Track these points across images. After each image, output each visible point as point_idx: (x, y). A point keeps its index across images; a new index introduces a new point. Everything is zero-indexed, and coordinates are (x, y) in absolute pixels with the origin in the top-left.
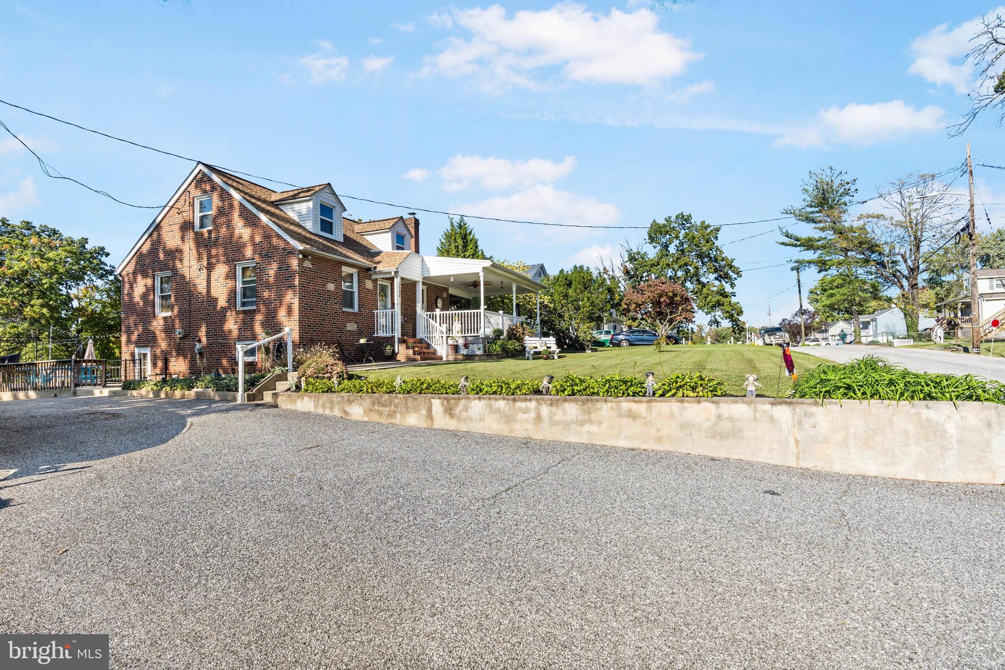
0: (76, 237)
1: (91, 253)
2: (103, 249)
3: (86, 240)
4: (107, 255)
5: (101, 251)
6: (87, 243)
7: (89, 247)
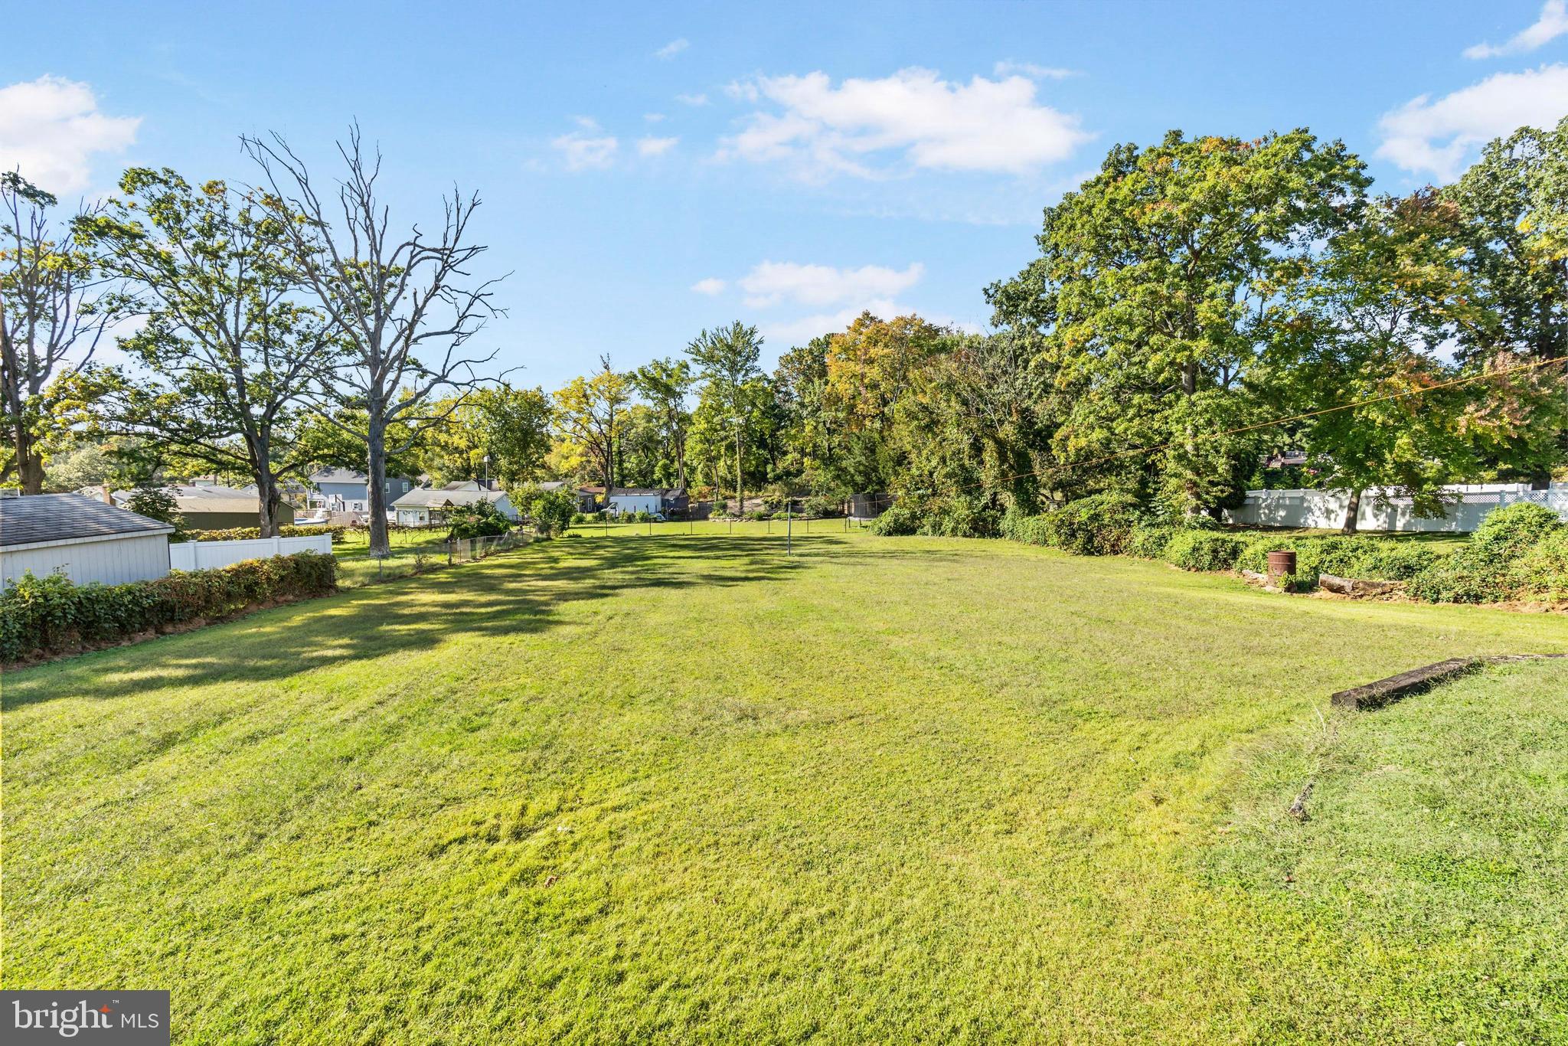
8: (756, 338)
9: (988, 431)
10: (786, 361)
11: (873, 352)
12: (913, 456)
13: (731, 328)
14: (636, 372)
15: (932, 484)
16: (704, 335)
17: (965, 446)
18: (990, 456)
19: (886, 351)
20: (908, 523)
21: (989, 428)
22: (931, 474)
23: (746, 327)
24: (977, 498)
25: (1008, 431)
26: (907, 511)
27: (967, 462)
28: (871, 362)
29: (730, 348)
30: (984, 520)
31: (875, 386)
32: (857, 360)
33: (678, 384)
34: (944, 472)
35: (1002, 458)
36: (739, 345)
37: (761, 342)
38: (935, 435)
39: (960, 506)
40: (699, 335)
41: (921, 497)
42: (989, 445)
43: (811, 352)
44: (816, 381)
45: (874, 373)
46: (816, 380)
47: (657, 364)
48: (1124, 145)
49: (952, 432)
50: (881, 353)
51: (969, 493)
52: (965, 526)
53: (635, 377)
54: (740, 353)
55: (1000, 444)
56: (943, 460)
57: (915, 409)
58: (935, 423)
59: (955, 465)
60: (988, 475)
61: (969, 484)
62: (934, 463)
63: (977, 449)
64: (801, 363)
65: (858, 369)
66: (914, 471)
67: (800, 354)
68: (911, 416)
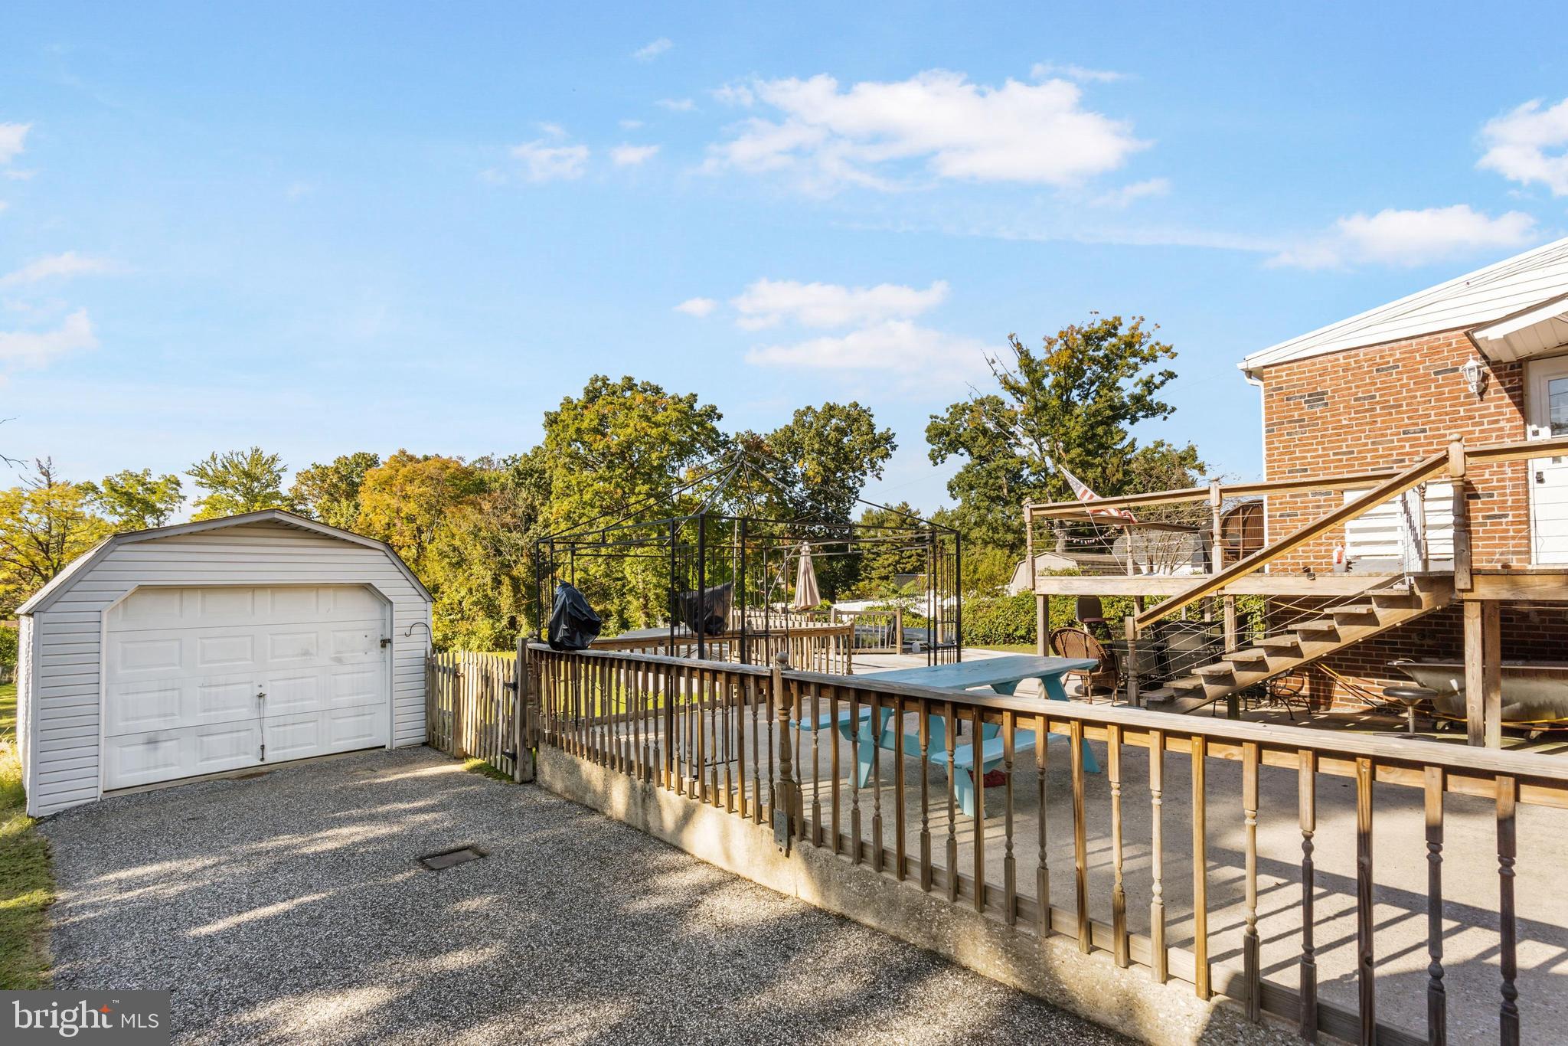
0: (684, 394)
1: (700, 416)
2: (713, 409)
3: (694, 396)
4: (720, 417)
5: (712, 413)
6: (696, 401)
7: (697, 407)
8: (278, 466)
9: (505, 570)
10: (305, 477)
11: (409, 489)
12: (445, 588)
13: (248, 453)
14: (99, 484)
15: (461, 611)
16: (214, 459)
17: (488, 580)
18: (506, 589)
19: (423, 489)
20: (441, 643)
21: (506, 567)
22: (460, 603)
23: (266, 455)
24: (498, 620)
25: (520, 571)
26: (439, 634)
27: (490, 593)
28: (406, 497)
29: (247, 474)
30: (504, 638)
31: (411, 519)
32: (392, 494)
33: (161, 500)
34: (470, 601)
35: (516, 589)
36: (258, 471)
37: (284, 470)
38: (465, 571)
39: (484, 627)
40: (208, 458)
41: (452, 621)
42: (506, 580)
43: (337, 471)
44: (344, 502)
45: (410, 508)
46: (343, 500)
47: (128, 475)
48: (600, 376)
49: (477, 569)
50: (417, 491)
51: (492, 617)
52: (489, 644)
53: (94, 489)
54: (258, 480)
55: (515, 582)
56: (470, 590)
57: (446, 549)
58: (463, 560)
59: (479, 595)
60: (505, 600)
61: (491, 610)
62: (463, 593)
63: (497, 582)
64: (323, 481)
65: (394, 503)
66: (446, 600)
67: (323, 473)
68: (442, 555)
